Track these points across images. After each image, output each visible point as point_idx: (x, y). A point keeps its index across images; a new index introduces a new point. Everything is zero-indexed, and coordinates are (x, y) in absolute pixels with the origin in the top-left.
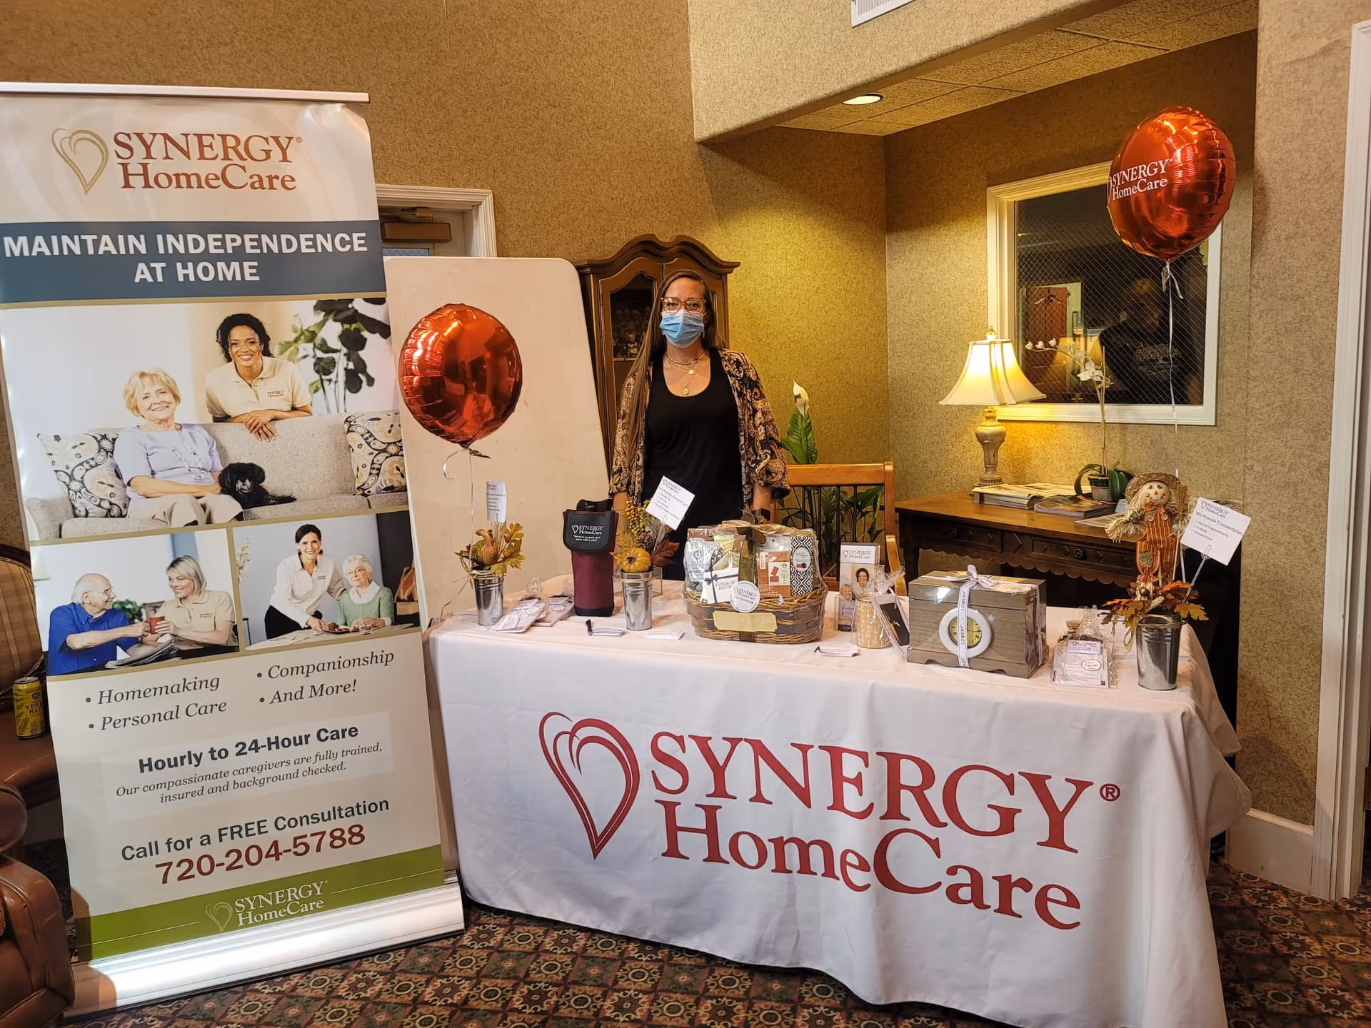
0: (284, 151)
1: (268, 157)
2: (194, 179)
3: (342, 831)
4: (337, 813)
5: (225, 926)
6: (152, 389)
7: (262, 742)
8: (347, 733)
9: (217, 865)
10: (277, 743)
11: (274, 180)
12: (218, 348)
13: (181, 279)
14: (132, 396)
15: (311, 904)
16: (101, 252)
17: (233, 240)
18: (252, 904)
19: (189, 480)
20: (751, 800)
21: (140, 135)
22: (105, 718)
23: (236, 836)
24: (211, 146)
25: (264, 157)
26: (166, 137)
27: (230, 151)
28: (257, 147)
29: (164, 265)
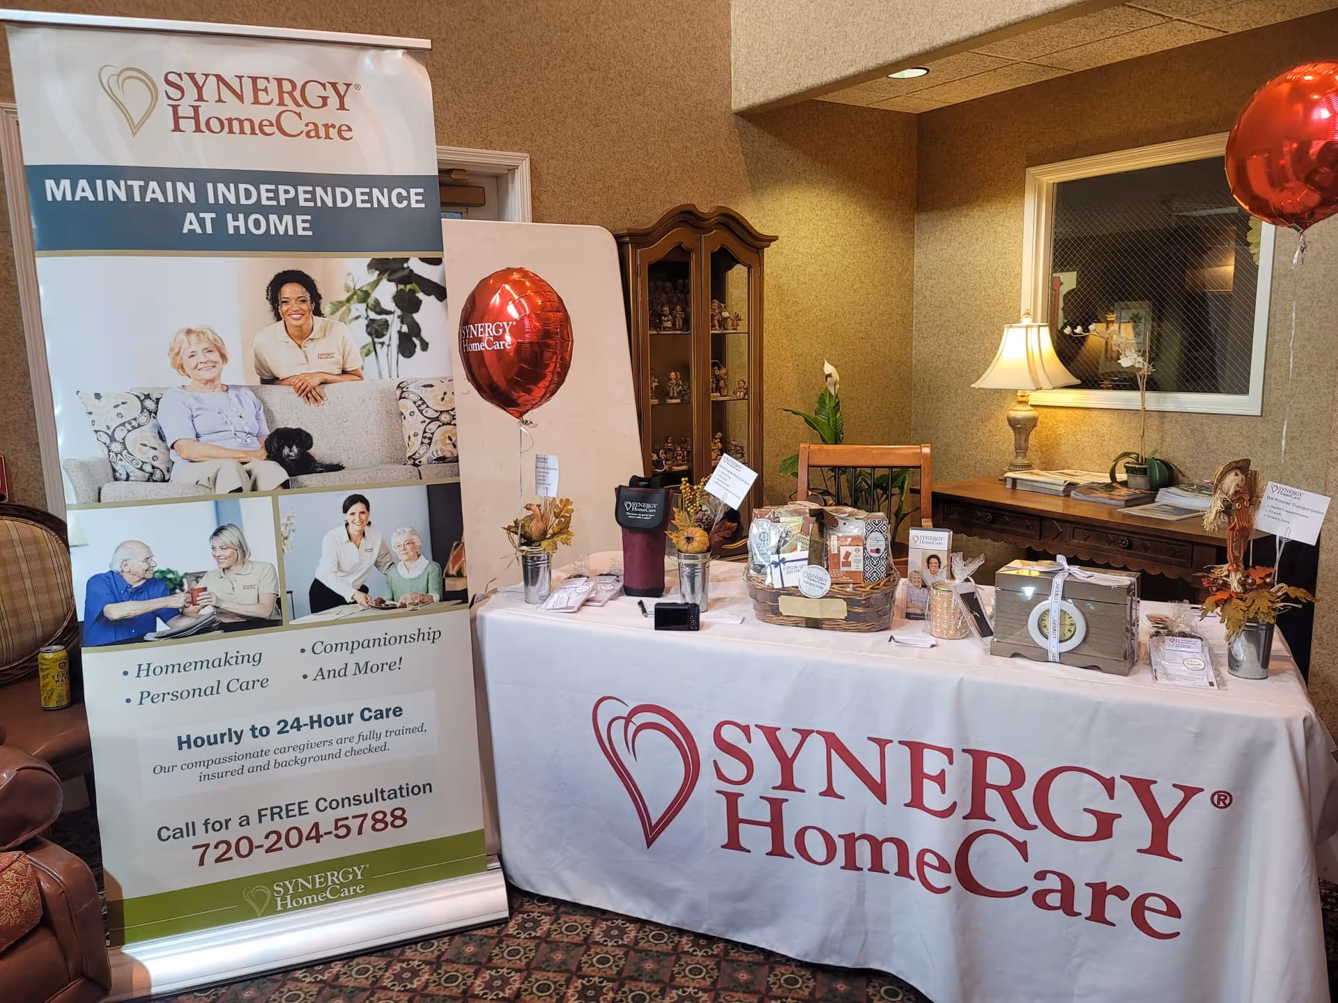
0: (341, 98)
1: (325, 104)
2: (247, 125)
3: (385, 814)
4: (379, 795)
5: (262, 911)
6: (198, 348)
7: (304, 720)
8: (391, 713)
9: (256, 847)
10: (319, 721)
11: (331, 129)
12: (268, 305)
13: (231, 231)
14: (178, 354)
15: (351, 889)
16: (148, 200)
17: (287, 192)
18: (291, 888)
19: (234, 444)
20: (821, 794)
21: (191, 76)
22: (142, 693)
23: (276, 817)
24: (266, 90)
25: (321, 104)
26: (219, 78)
27: (286, 95)
28: (313, 92)
29: (213, 215)
